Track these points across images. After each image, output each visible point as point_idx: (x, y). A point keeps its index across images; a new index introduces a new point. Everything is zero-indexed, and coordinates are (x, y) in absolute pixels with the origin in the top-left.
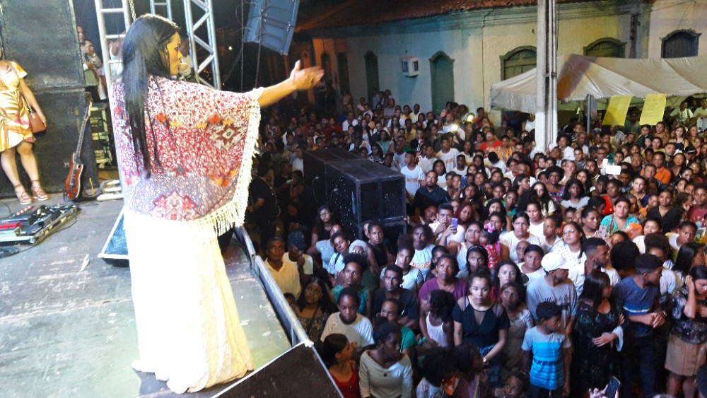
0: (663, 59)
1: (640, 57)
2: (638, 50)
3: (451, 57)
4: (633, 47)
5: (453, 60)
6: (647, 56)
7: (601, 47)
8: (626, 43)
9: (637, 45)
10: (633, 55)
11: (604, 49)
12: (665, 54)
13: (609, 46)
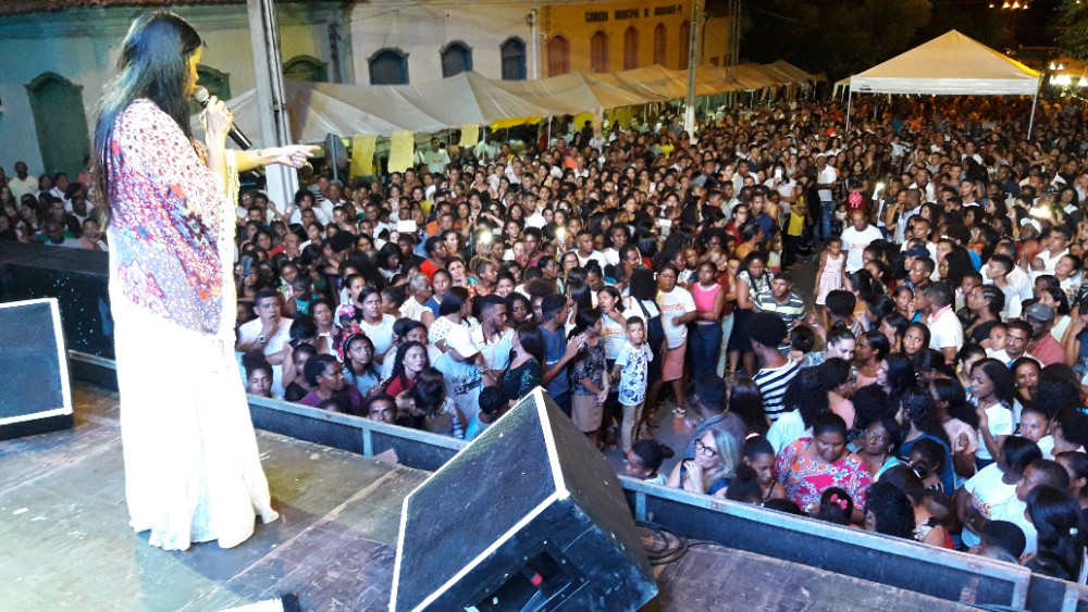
0: (375, 87)
1: (347, 82)
2: (342, 72)
3: (75, 81)
4: (337, 70)
5: (81, 87)
6: (354, 83)
7: (300, 67)
8: (327, 64)
9: (341, 65)
10: (338, 80)
11: (301, 71)
12: (374, 81)
13: (307, 68)
